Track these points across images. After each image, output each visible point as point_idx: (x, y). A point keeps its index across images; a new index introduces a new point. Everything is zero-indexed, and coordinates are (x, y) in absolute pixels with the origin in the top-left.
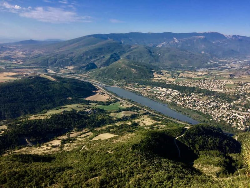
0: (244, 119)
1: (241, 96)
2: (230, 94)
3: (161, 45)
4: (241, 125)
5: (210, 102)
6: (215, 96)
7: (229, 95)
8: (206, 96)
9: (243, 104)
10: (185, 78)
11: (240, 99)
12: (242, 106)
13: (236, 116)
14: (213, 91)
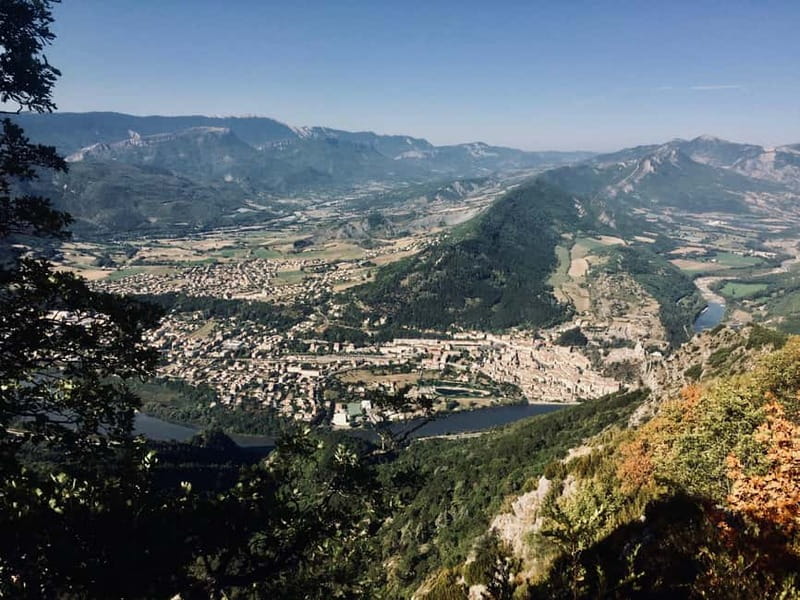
0: (320, 379)
1: (317, 305)
2: (285, 304)
3: (81, 157)
4: (307, 402)
5: (221, 339)
6: (241, 315)
7: (282, 306)
8: (212, 319)
9: (321, 329)
10: (149, 263)
11: (312, 316)
12: (318, 336)
13: (295, 375)
14: (235, 300)
